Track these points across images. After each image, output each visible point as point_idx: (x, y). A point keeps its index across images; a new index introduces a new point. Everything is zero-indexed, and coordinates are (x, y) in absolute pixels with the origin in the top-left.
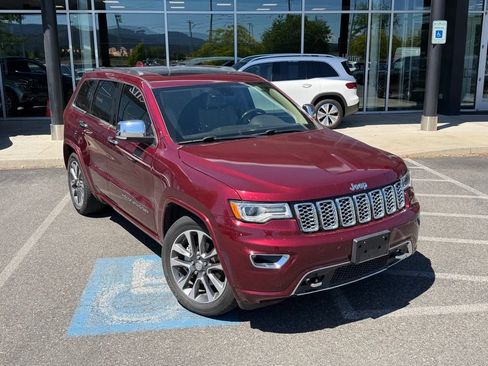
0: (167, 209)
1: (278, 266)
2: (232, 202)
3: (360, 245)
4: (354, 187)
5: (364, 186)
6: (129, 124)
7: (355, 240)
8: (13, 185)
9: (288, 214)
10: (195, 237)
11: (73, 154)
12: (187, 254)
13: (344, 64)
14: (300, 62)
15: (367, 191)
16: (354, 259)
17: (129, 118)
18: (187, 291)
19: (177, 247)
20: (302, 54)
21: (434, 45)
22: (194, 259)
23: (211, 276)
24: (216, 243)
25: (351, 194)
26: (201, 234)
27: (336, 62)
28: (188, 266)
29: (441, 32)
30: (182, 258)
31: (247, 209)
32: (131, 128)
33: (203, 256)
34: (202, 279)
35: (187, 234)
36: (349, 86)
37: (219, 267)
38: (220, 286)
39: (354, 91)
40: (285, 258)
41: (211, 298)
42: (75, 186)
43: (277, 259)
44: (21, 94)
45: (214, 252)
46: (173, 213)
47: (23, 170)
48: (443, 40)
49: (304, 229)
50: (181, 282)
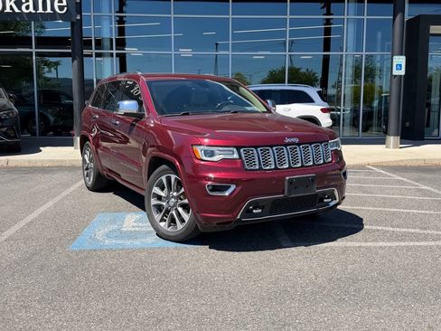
0: (150, 161)
1: (227, 194)
2: (194, 147)
3: (291, 182)
4: (287, 140)
5: (297, 140)
6: (126, 103)
7: (287, 178)
8: (40, 175)
9: (236, 156)
10: (169, 179)
11: (88, 142)
12: (163, 194)
13: (319, 92)
14: (282, 90)
15: (299, 144)
16: (286, 193)
17: (126, 99)
18: (162, 224)
19: (156, 190)
20: (286, 84)
21: (395, 76)
22: (168, 198)
23: (180, 209)
24: (184, 182)
25: (286, 145)
26: (173, 177)
27: (312, 92)
28: (164, 204)
29: (401, 65)
30: (159, 198)
31: (205, 152)
32: (128, 106)
33: (175, 194)
34: (174, 212)
35: (164, 179)
36: (324, 111)
37: (186, 201)
38: (186, 217)
39: (327, 115)
40: (233, 187)
41: (180, 226)
42: (87, 169)
43: (226, 188)
44: (52, 119)
45: (183, 190)
46: (155, 163)
47: (49, 167)
48: (402, 72)
49: (247, 167)
50: (157, 217)
